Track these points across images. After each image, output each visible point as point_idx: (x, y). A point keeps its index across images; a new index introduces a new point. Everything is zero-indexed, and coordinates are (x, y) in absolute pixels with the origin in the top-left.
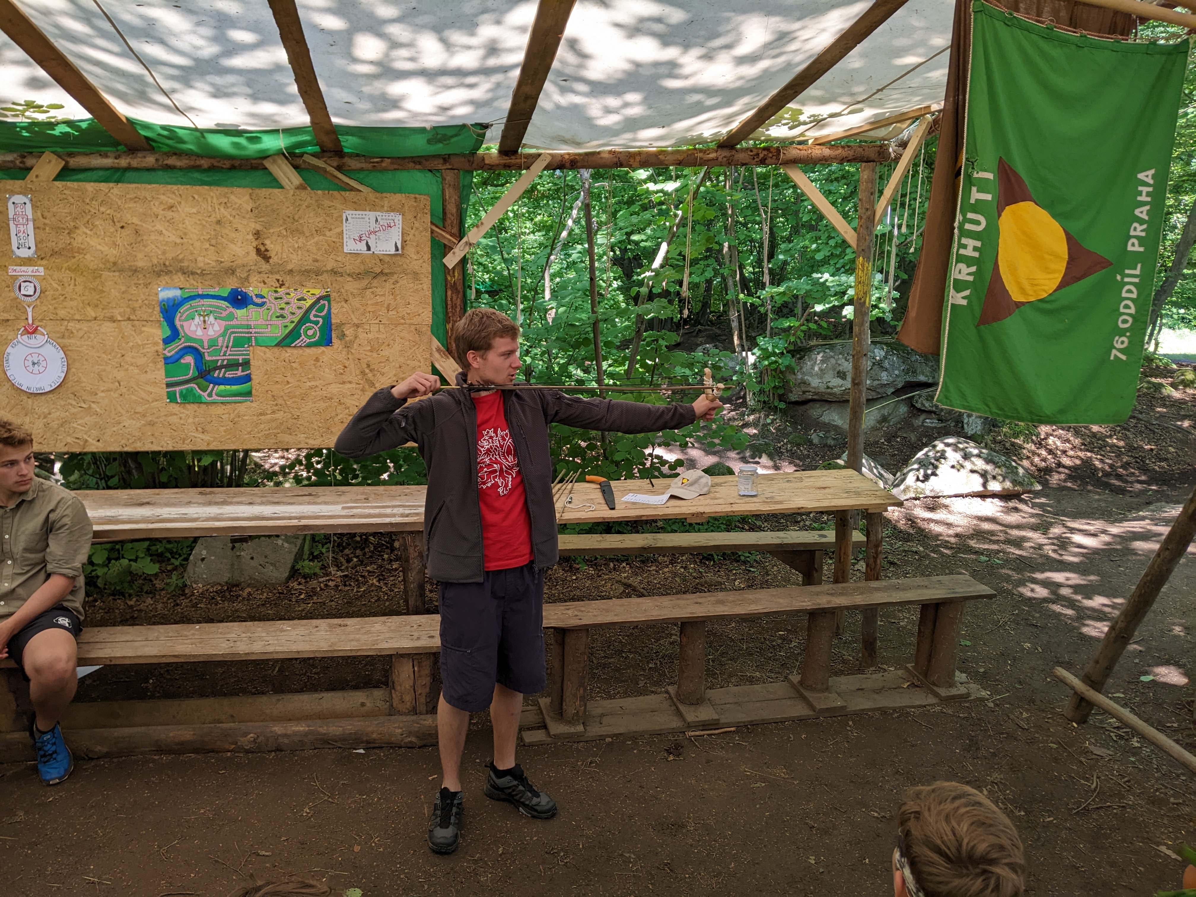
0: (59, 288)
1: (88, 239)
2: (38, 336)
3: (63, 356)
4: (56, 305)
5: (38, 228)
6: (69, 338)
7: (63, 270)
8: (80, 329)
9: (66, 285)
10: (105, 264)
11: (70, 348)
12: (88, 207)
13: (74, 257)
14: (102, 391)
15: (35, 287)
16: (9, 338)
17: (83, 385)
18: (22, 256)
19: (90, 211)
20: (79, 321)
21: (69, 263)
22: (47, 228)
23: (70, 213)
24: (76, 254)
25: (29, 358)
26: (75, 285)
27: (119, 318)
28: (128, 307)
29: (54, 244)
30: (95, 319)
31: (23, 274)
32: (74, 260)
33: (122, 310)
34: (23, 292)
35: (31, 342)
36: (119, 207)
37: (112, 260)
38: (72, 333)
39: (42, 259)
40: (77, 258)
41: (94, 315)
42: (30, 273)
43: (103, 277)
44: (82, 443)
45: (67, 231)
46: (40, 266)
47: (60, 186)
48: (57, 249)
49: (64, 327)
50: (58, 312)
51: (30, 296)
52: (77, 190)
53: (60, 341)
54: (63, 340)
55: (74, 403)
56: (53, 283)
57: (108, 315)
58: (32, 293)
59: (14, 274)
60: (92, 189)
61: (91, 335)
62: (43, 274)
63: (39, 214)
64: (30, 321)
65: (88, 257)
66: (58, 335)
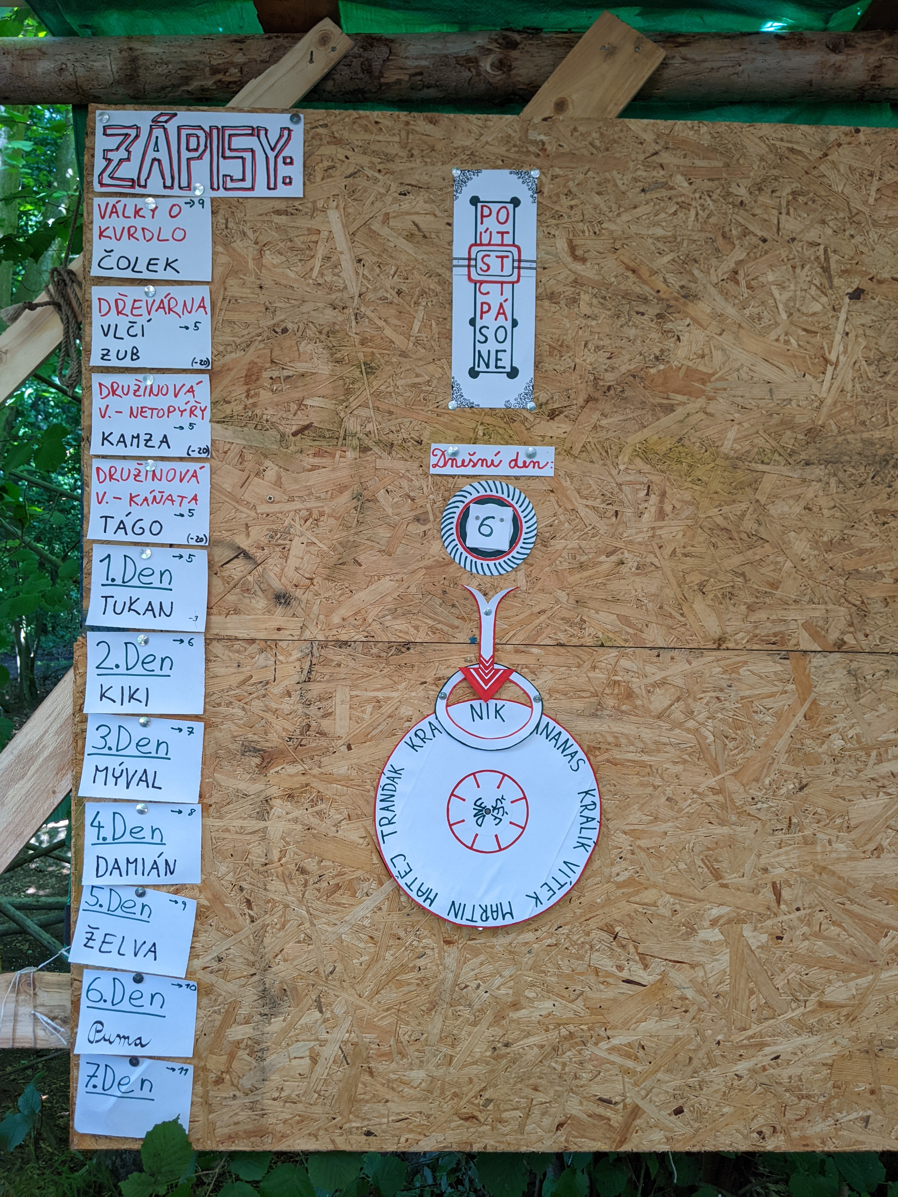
0: (602, 526)
1: (727, 339)
2: (510, 709)
3: (590, 783)
4: (586, 592)
5: (552, 297)
6: (619, 714)
7: (624, 458)
8: (663, 683)
9: (628, 513)
10: (778, 436)
11: (617, 755)
12: (741, 217)
13: (670, 409)
14: (714, 923)
15: (516, 520)
16: (405, 711)
17: (649, 896)
18: (485, 404)
19: (746, 233)
20: (658, 650)
21: (646, 433)
22: (585, 298)
23: (673, 241)
24: (680, 398)
25: (468, 790)
26: (661, 515)
27: (806, 642)
28: (843, 598)
29: (602, 356)
30: (720, 643)
31: (479, 470)
32: (667, 420)
33: (817, 612)
34: (474, 540)
35: (479, 727)
36: (853, 218)
37: (803, 419)
38: (630, 695)
39: (553, 415)
40: (680, 412)
41: (713, 628)
42: (504, 470)
43: (767, 484)
44: (616, 1118)
45: (652, 311)
46: (544, 441)
47: (648, 137)
48: (610, 378)
49: (599, 676)
50: (588, 614)
51: (497, 554)
52: (709, 152)
53: (583, 725)
54: (596, 726)
55: (607, 964)
56: (579, 504)
57: (767, 629)
58: (505, 546)
59: (449, 470)
60: (763, 149)
61: (697, 707)
62: (549, 472)
63: (561, 244)
64: (487, 652)
65: (719, 406)
66: (578, 705)
